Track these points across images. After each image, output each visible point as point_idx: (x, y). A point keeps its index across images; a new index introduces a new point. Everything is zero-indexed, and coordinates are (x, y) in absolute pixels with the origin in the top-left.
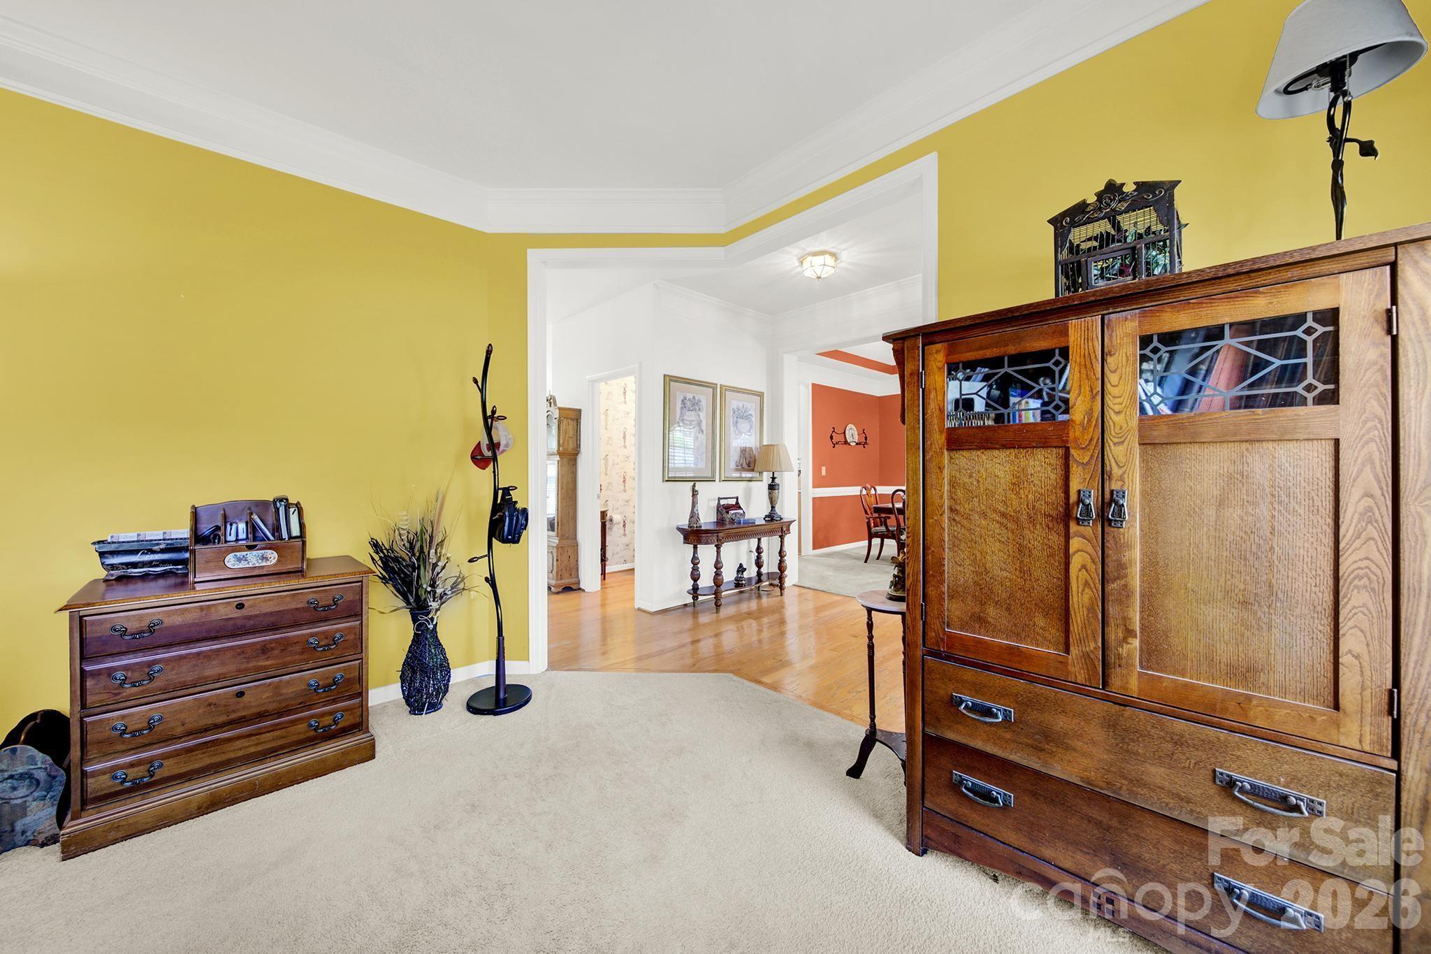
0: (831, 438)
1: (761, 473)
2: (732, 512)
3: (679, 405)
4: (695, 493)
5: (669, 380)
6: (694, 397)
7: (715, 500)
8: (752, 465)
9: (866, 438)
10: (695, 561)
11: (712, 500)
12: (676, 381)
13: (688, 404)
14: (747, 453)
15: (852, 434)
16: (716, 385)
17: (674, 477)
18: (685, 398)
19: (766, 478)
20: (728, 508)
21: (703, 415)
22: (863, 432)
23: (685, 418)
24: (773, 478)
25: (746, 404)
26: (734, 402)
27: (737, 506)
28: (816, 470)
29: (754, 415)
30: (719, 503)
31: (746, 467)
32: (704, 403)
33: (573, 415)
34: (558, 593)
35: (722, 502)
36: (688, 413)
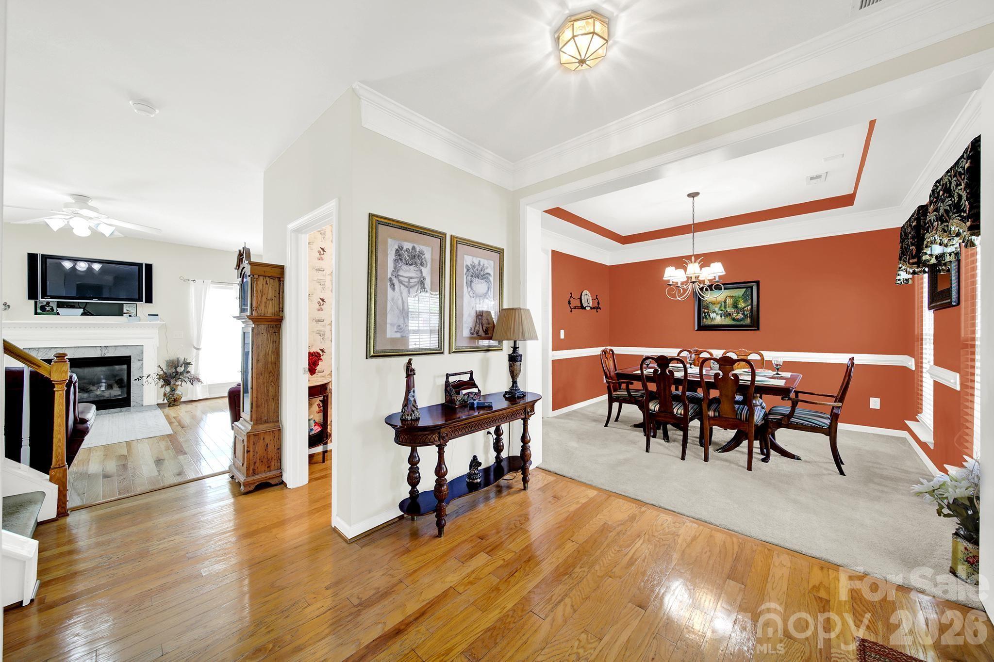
0: (569, 303)
1: (500, 342)
2: (464, 392)
3: (391, 256)
4: (410, 372)
5: (376, 222)
6: (413, 248)
7: (442, 376)
8: (490, 332)
9: (598, 303)
10: (413, 461)
11: (438, 377)
12: (387, 225)
13: (406, 255)
14: (484, 318)
15: (587, 298)
16: (445, 235)
17: (383, 351)
18: (401, 248)
19: (507, 346)
20: (461, 385)
21: (426, 271)
22: (596, 298)
23: (401, 273)
24: (515, 348)
25: (483, 261)
26: (468, 258)
27: (471, 383)
28: (556, 334)
29: (492, 274)
30: (447, 381)
31: (483, 334)
32: (428, 256)
33: (275, 273)
34: (248, 493)
35: (452, 379)
36: (405, 267)
